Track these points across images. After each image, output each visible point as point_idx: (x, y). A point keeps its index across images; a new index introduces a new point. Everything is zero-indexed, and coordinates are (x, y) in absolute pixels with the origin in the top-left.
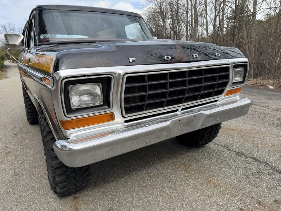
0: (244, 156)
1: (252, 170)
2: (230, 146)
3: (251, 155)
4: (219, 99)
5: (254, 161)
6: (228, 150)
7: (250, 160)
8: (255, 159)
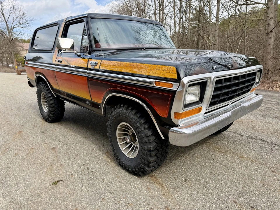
0: (253, 138)
1: (264, 147)
2: (239, 132)
3: (257, 138)
4: (246, 96)
5: (262, 141)
6: (239, 135)
7: (259, 141)
8: (261, 140)
